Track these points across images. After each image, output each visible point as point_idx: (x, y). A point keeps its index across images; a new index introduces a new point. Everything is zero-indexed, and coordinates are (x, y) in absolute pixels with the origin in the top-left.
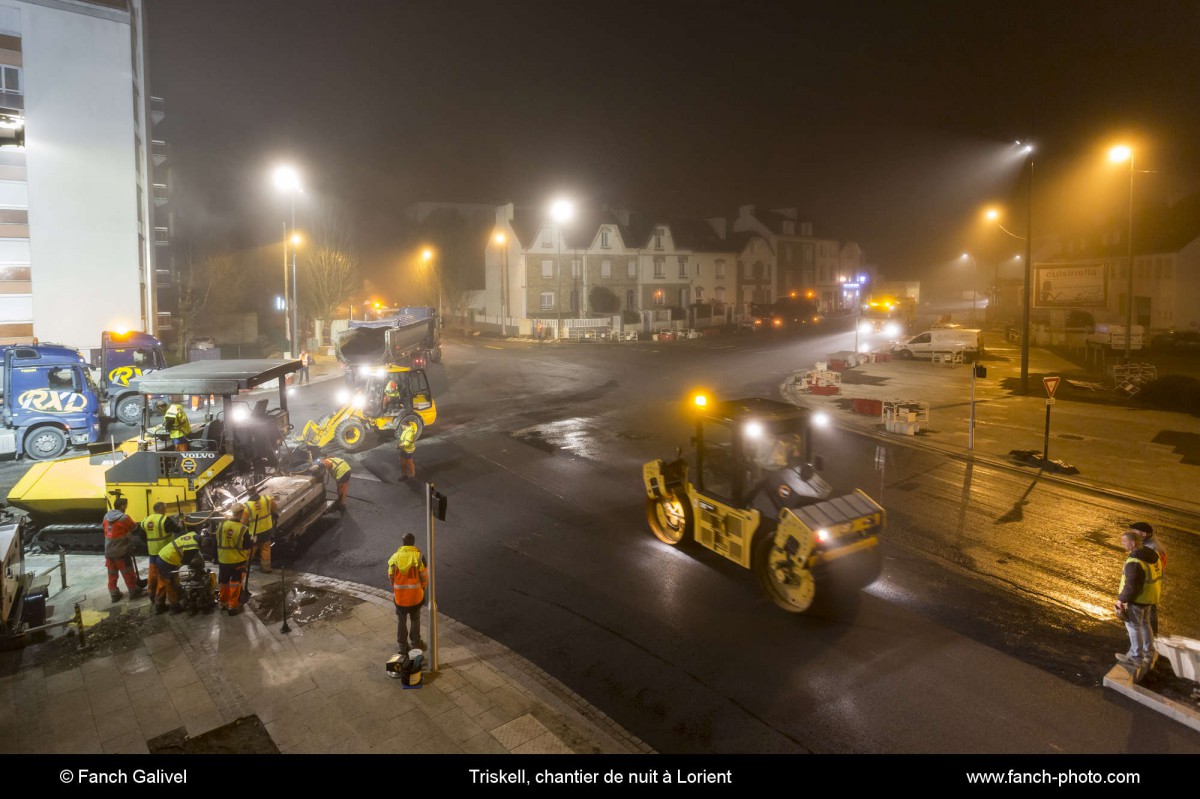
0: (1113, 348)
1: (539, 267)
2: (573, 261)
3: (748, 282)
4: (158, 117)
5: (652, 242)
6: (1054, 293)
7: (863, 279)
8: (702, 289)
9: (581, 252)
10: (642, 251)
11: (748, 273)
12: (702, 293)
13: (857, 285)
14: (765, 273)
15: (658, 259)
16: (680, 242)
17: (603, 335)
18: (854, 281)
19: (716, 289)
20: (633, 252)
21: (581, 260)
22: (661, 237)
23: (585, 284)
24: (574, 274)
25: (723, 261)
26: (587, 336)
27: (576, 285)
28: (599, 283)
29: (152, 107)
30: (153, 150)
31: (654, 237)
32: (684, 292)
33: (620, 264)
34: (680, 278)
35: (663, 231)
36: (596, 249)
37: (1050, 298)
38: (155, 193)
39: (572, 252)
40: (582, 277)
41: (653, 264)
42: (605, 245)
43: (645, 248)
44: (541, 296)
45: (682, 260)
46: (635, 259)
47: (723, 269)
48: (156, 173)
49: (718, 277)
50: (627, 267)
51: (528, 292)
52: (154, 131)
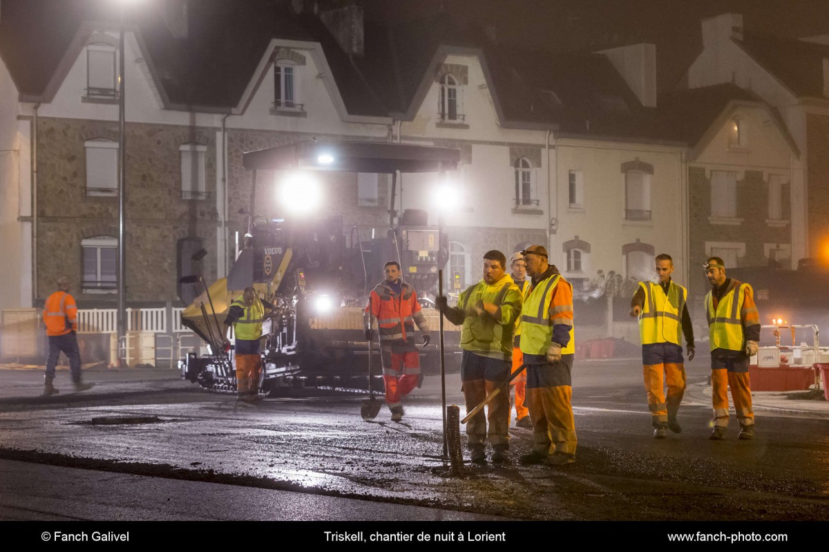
1: (78, 159)
2: (185, 148)
3: (722, 233)
5: (431, 103)
8: (585, 246)
9: (210, 120)
10: (400, 127)
11: (724, 207)
12: (585, 258)
14: (774, 210)
19: (628, 249)
20: (371, 129)
21: (211, 143)
22: (459, 88)
23: (222, 214)
24: (187, 186)
25: (648, 169)
27: (193, 218)
31: (435, 89)
34: (516, 211)
35: (464, 70)
36: (256, 114)
39: (181, 118)
40: (211, 195)
42: (283, 100)
43: (411, 119)
44: (82, 249)
45: (522, 159)
47: (647, 192)
49: (633, 215)
51: (38, 235)
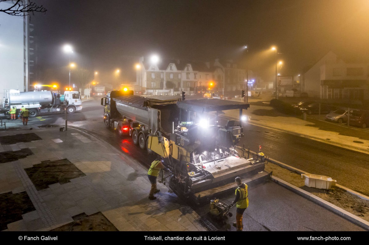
0: (287, 96)
1: (151, 75)
2: (161, 74)
3: (216, 81)
4: (32, 30)
5: (186, 69)
6: (282, 83)
7: (253, 81)
8: (201, 82)
9: (164, 71)
10: (183, 71)
13: (252, 83)
14: (221, 78)
15: (188, 74)
16: (195, 69)
17: (166, 94)
18: (251, 81)
19: (206, 83)
20: (180, 71)
21: (164, 73)
22: (189, 67)
23: (165, 80)
24: (161, 77)
25: (208, 75)
26: (162, 94)
27: (162, 80)
28: (169, 80)
29: (29, 27)
30: (30, 39)
31: (186, 67)
32: (196, 83)
33: (176, 75)
34: (195, 79)
35: (189, 65)
36: (168, 70)
37: (281, 85)
38: (30, 51)
39: (161, 71)
40: (164, 78)
41: (186, 75)
42: (171, 69)
44: (151, 84)
45: (195, 74)
46: (181, 73)
47: (208, 77)
48: (30, 46)
49: (207, 79)
50: (178, 76)
51: (147, 82)
52: (30, 34)
